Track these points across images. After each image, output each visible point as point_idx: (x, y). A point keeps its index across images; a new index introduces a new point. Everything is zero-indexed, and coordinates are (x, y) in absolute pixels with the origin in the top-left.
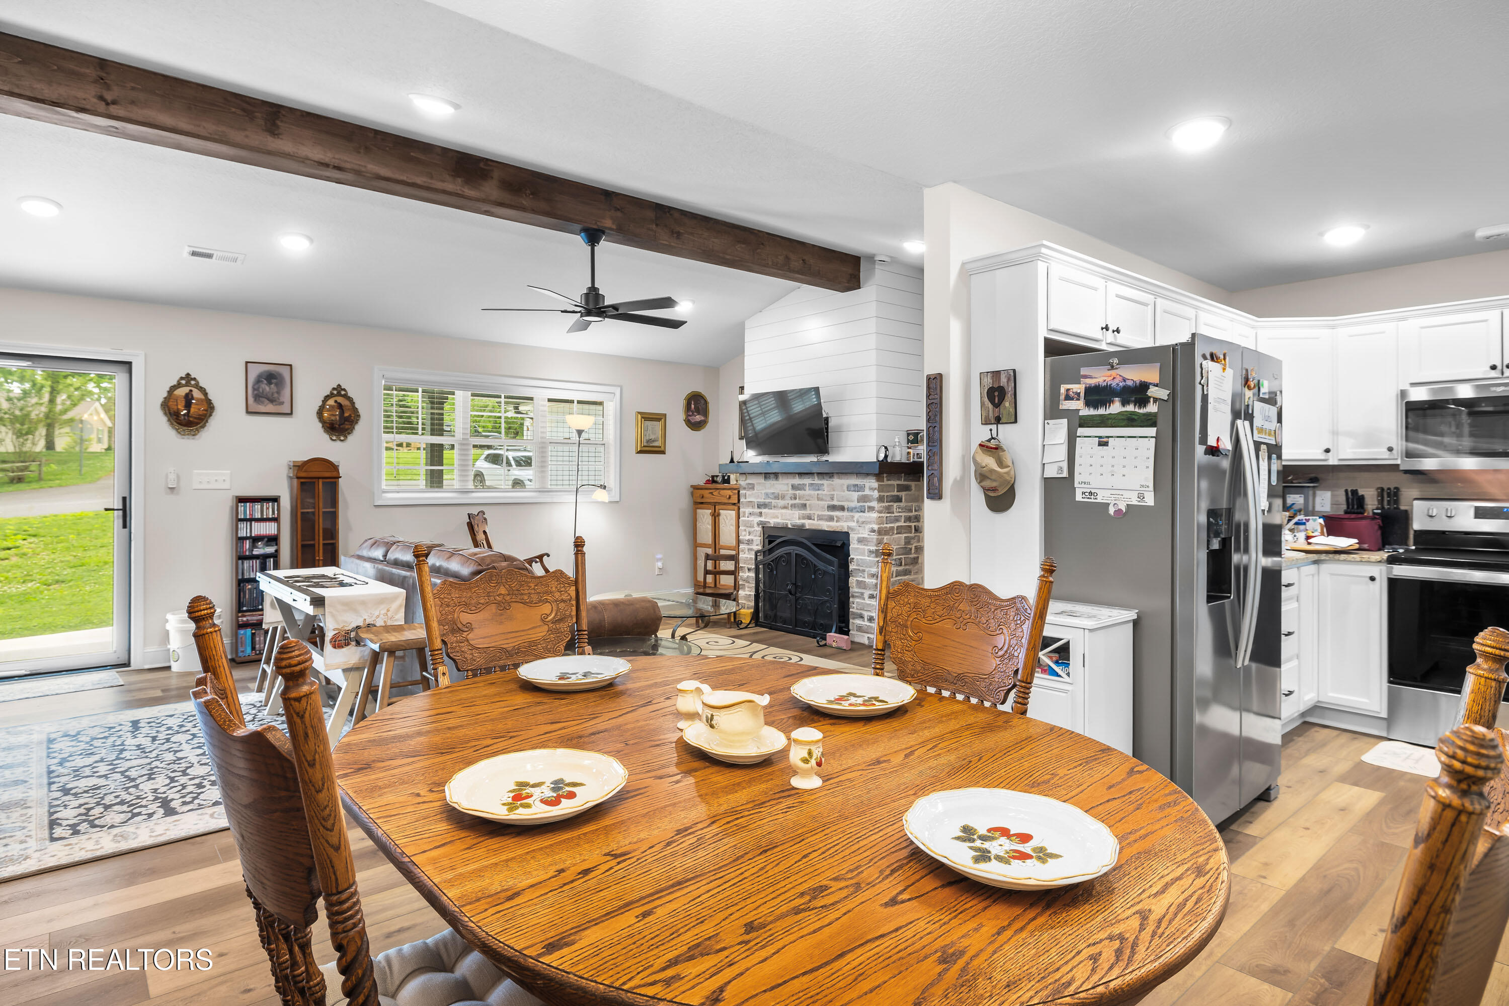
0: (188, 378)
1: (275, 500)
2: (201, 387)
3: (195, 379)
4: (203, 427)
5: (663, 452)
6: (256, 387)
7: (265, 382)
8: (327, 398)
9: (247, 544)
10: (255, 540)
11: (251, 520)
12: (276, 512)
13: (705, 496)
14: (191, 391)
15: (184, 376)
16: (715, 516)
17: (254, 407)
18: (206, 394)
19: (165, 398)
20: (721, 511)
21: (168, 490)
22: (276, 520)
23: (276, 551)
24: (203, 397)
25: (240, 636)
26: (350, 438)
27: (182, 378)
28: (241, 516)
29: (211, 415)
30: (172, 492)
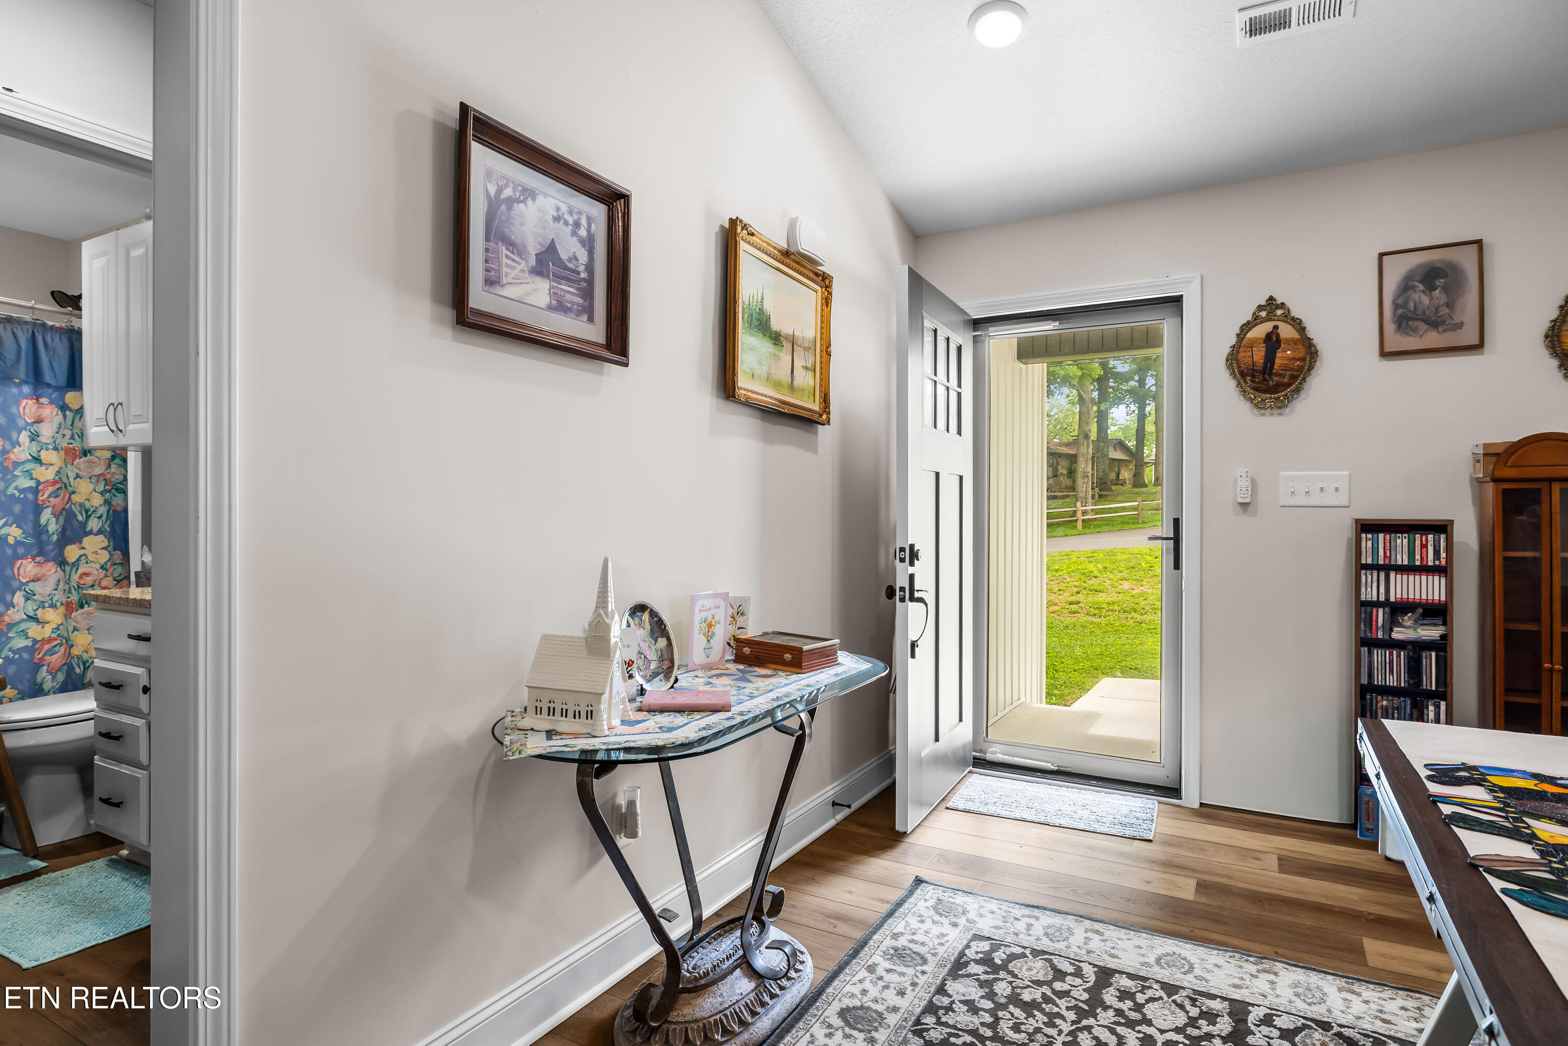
0: (1271, 305)
1: (1442, 528)
2: (1293, 319)
3: (1282, 305)
4: (1298, 391)
6: (1400, 301)
7: (1421, 287)
9: (1380, 615)
10: (1398, 609)
11: (1388, 568)
12: (1443, 555)
14: (1276, 327)
15: (1263, 303)
17: (1396, 341)
18: (1302, 330)
19: (1233, 347)
21: (1239, 508)
22: (1442, 570)
23: (1444, 637)
24: (1295, 335)
25: (1366, 799)
27: (1260, 308)
28: (1367, 559)
29: (1311, 368)
30: (1245, 512)
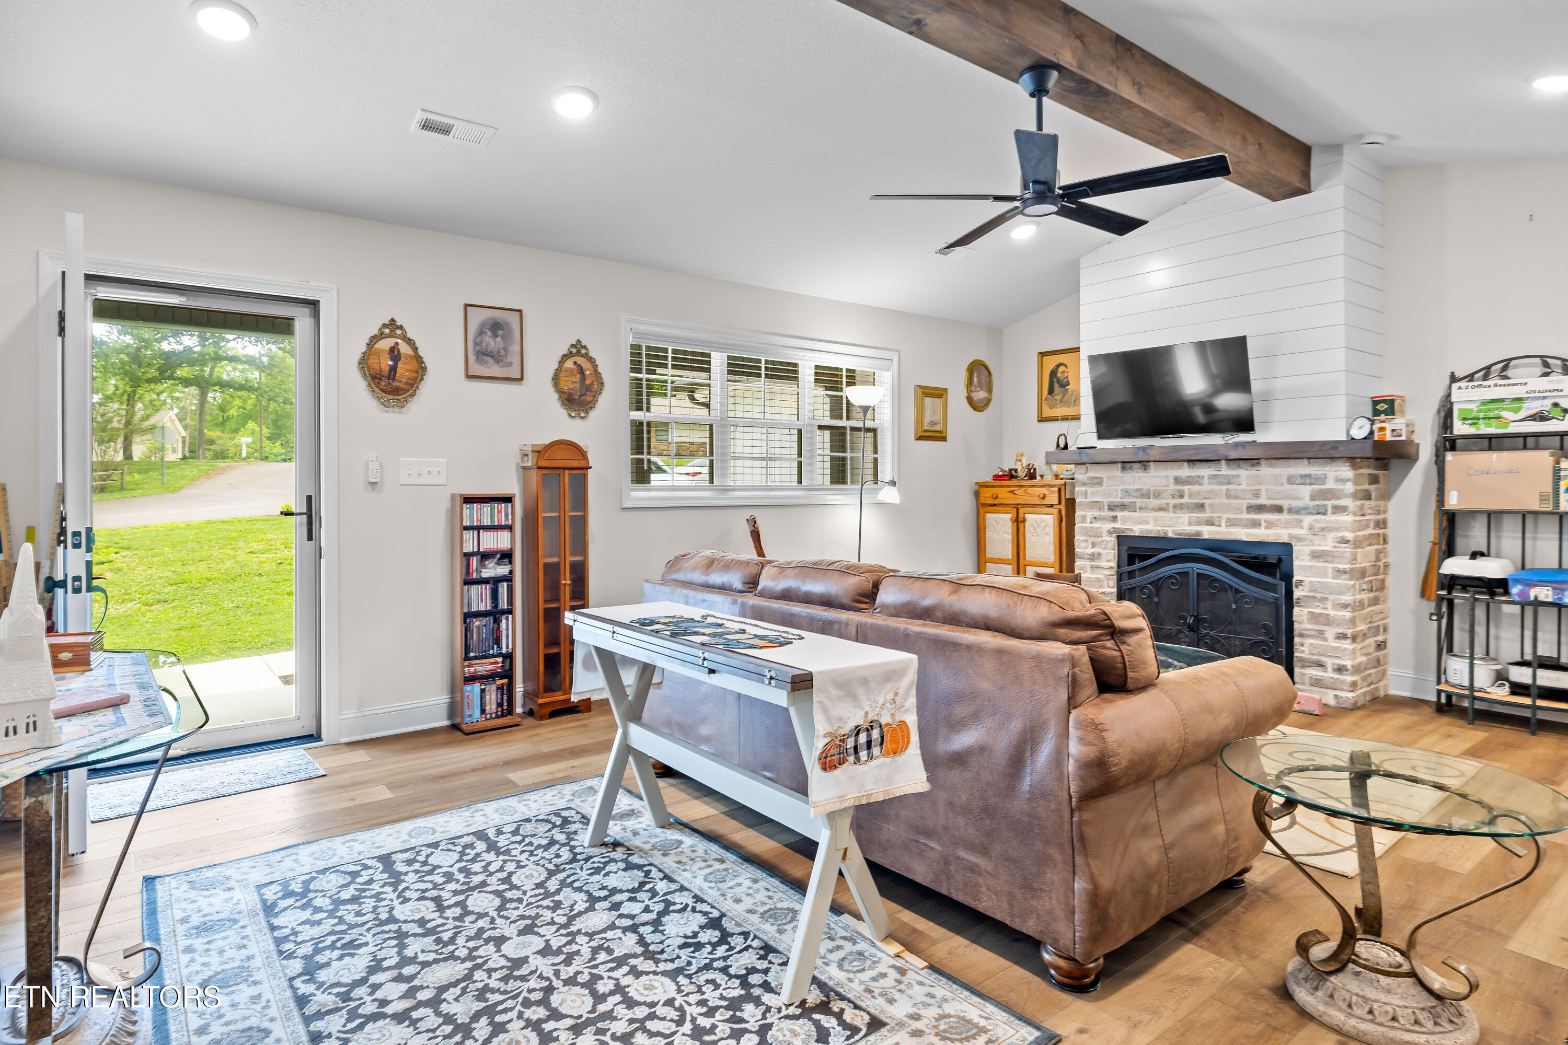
0: (392, 324)
1: (508, 499)
2: (409, 339)
3: (401, 327)
4: (413, 395)
5: (944, 439)
6: (478, 340)
7: (489, 333)
8: (565, 358)
9: (474, 561)
10: (485, 556)
11: (478, 528)
12: (510, 517)
13: (1000, 496)
14: (397, 344)
15: (387, 323)
16: (1018, 522)
17: (476, 369)
18: (415, 349)
19: (364, 353)
20: (1027, 516)
21: (369, 486)
22: (510, 528)
23: (511, 572)
24: (411, 352)
25: (467, 694)
26: (593, 414)
27: (385, 326)
28: (467, 523)
29: (422, 379)
30: (373, 489)
